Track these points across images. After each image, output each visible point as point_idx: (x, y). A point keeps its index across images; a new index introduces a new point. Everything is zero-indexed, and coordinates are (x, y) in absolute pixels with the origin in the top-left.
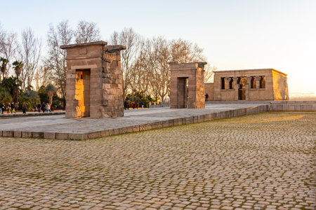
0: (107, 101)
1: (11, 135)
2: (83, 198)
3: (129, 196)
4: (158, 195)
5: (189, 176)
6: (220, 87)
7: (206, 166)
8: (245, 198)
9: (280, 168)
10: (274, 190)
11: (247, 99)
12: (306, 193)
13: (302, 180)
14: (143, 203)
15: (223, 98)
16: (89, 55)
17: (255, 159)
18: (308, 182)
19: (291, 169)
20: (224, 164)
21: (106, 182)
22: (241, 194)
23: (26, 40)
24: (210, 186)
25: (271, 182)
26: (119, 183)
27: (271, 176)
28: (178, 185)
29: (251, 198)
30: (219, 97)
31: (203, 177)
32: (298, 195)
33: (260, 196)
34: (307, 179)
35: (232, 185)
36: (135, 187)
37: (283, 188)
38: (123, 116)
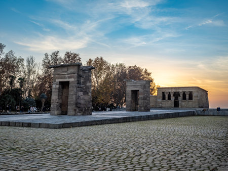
0: (80, 103)
1: (7, 124)
2: (44, 164)
3: (80, 163)
4: (103, 163)
5: (130, 151)
6: (161, 98)
7: (145, 146)
8: (170, 166)
9: (199, 148)
10: (194, 161)
11: (180, 107)
12: (218, 164)
13: (216, 156)
14: (89, 168)
15: (164, 105)
16: (69, 72)
17: (181, 142)
18: (220, 157)
19: (208, 149)
20: (157, 145)
21: (66, 154)
22: (168, 164)
23: (29, 64)
24: (144, 158)
25: (192, 157)
26: (76, 155)
27: (192, 153)
28: (120, 157)
29: (175, 167)
30: (161, 105)
31: (140, 152)
32: (212, 165)
33: (182, 166)
34: (219, 155)
35: (161, 158)
36: (86, 158)
37: (200, 161)
38: (91, 115)
